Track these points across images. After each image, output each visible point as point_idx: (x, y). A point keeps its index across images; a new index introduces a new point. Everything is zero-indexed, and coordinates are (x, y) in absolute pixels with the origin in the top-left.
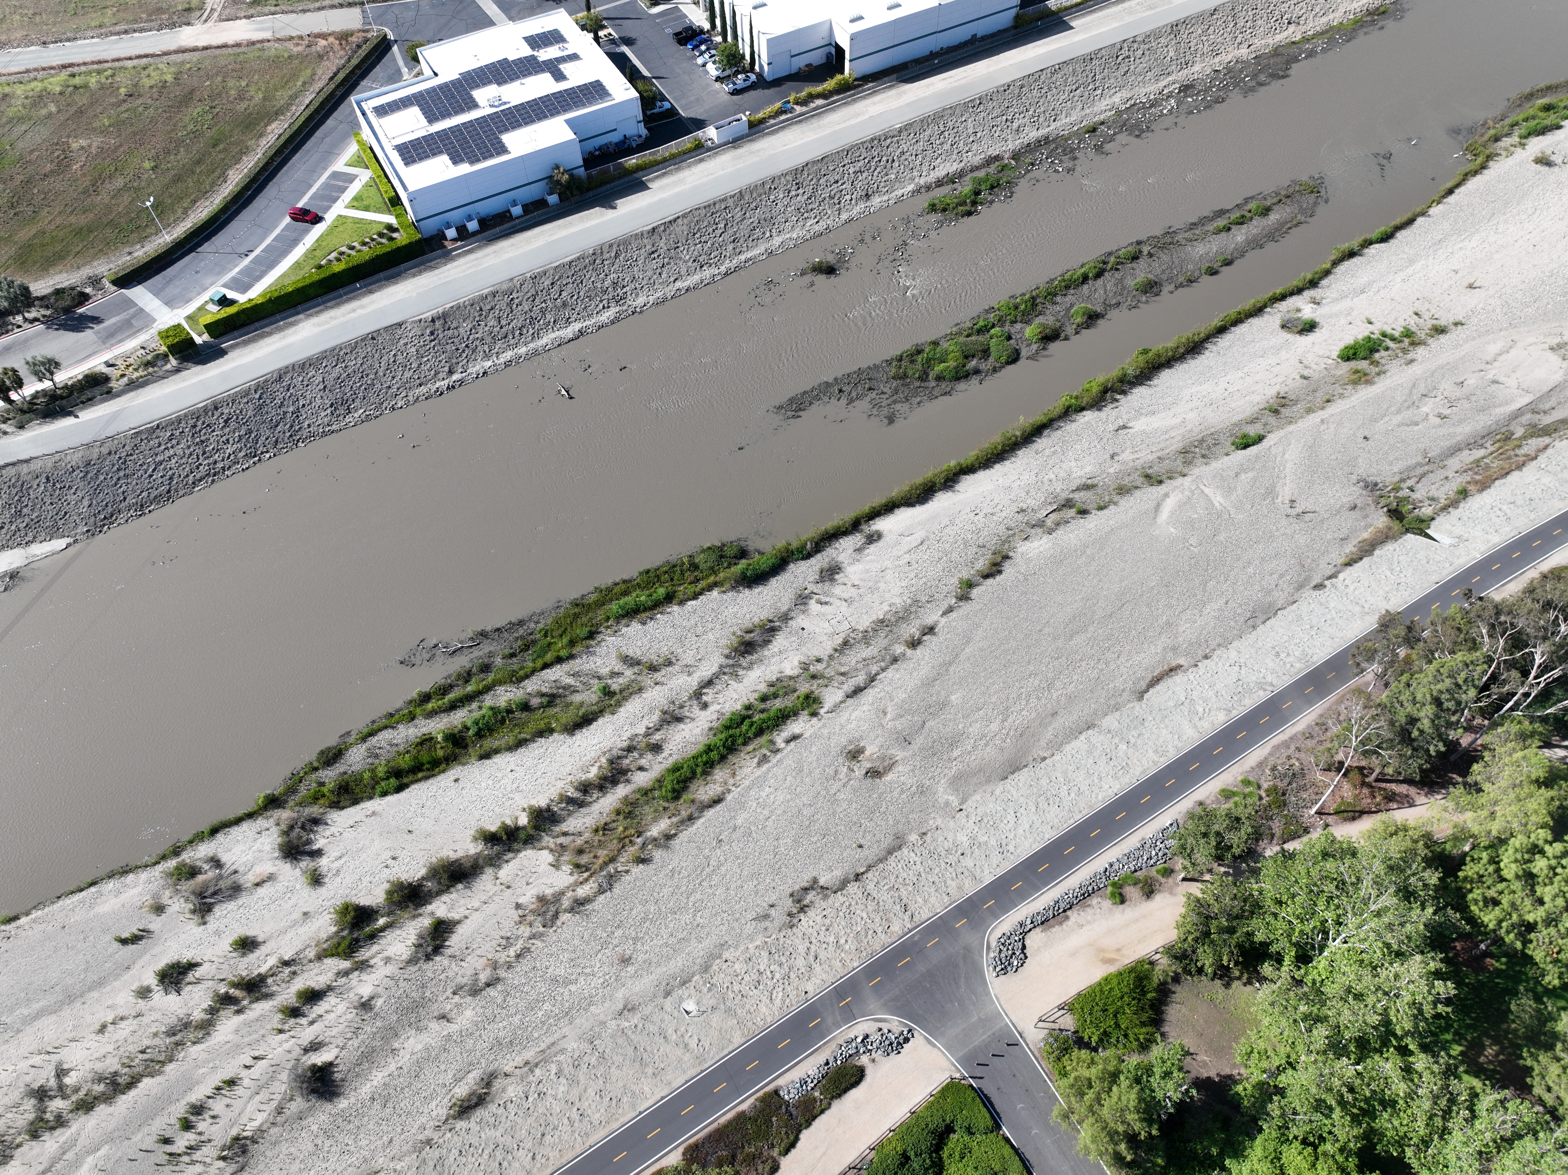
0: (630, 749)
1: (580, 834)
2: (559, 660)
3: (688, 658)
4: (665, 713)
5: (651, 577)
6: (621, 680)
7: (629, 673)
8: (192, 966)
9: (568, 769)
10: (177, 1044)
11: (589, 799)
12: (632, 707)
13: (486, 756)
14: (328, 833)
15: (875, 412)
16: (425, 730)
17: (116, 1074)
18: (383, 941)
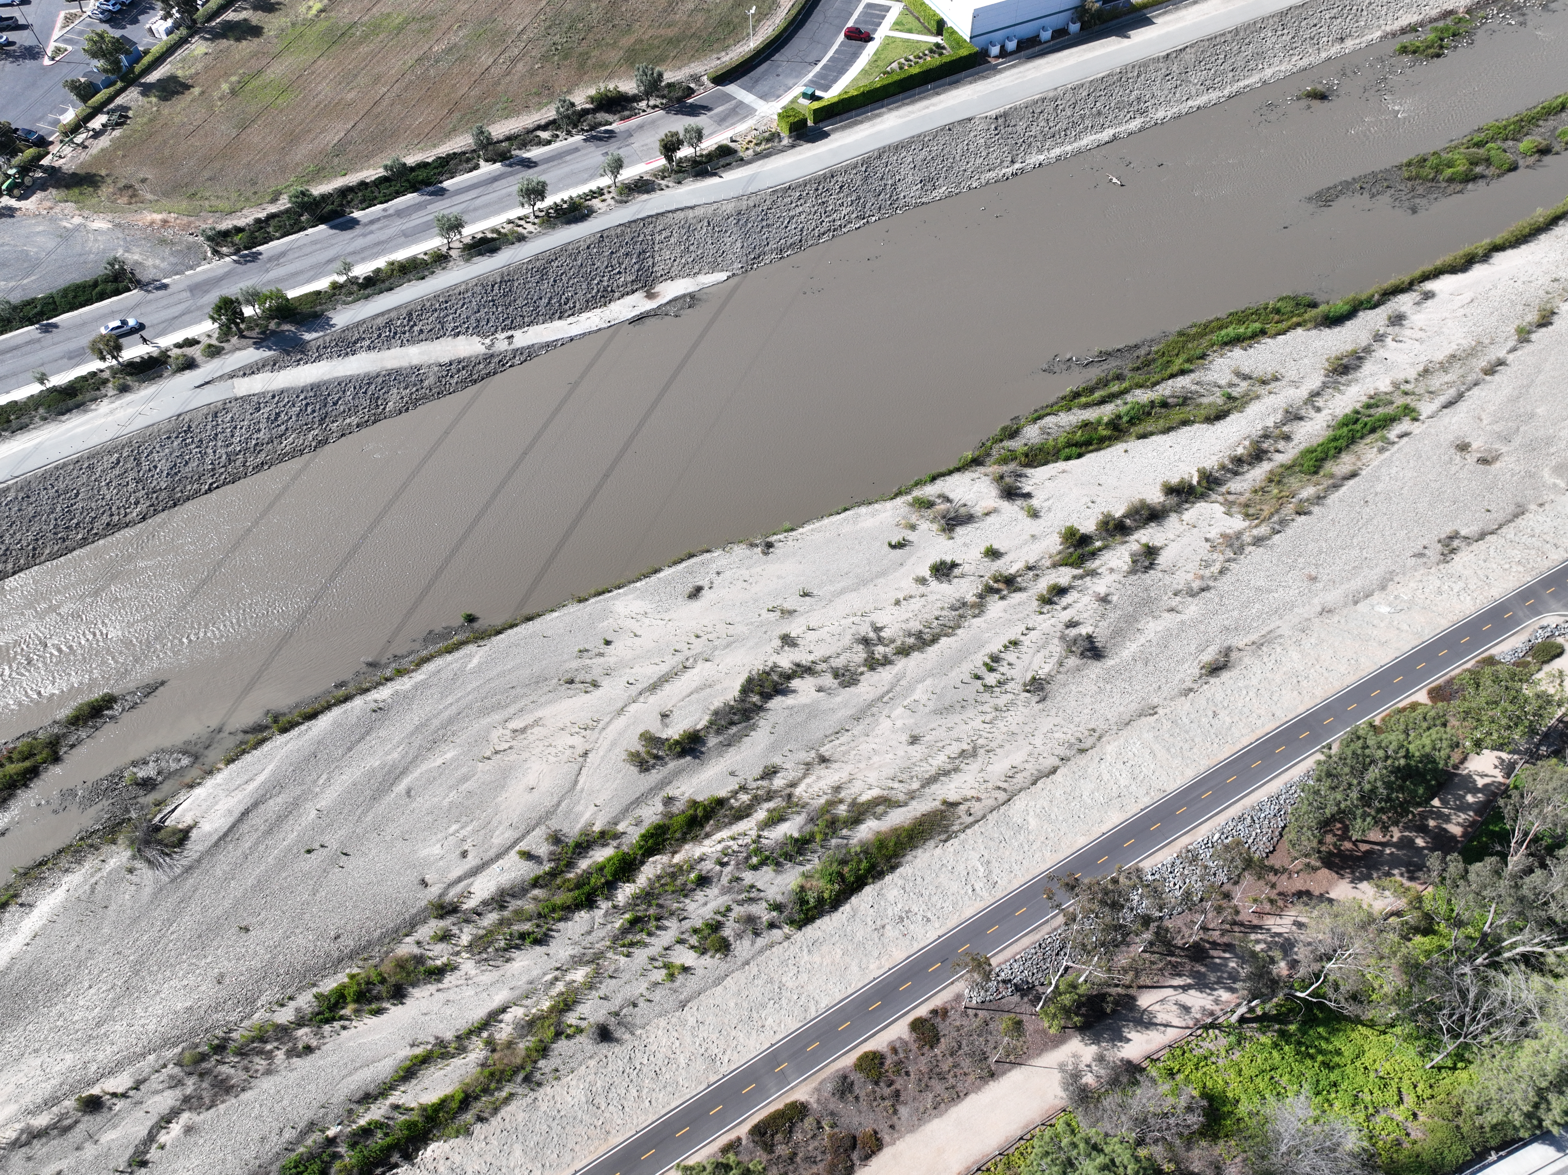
0: (1266, 436)
1: (1241, 494)
2: (1183, 372)
3: (1292, 375)
4: (1287, 412)
5: (1241, 318)
6: (1238, 389)
7: (1244, 385)
8: (954, 565)
9: (1218, 448)
10: (961, 616)
11: (1241, 470)
12: (1253, 409)
13: (1144, 436)
14: (1031, 483)
15: (1397, 204)
16: (1082, 417)
17: (921, 632)
18: (1103, 558)
